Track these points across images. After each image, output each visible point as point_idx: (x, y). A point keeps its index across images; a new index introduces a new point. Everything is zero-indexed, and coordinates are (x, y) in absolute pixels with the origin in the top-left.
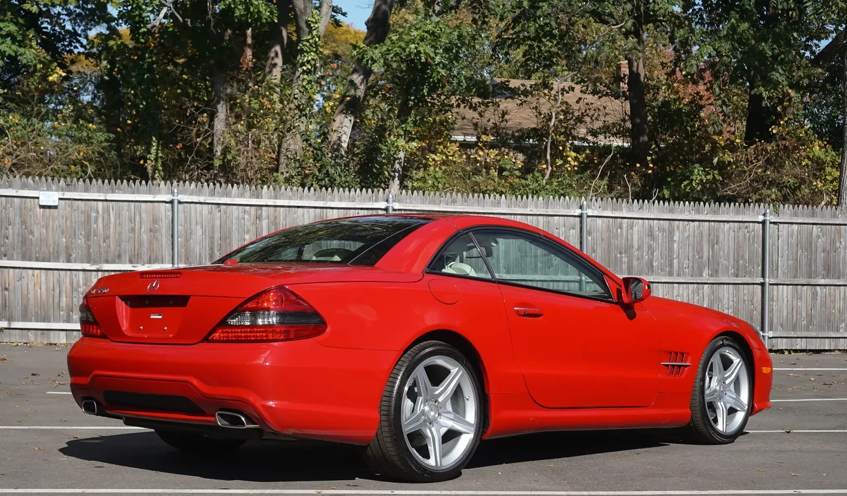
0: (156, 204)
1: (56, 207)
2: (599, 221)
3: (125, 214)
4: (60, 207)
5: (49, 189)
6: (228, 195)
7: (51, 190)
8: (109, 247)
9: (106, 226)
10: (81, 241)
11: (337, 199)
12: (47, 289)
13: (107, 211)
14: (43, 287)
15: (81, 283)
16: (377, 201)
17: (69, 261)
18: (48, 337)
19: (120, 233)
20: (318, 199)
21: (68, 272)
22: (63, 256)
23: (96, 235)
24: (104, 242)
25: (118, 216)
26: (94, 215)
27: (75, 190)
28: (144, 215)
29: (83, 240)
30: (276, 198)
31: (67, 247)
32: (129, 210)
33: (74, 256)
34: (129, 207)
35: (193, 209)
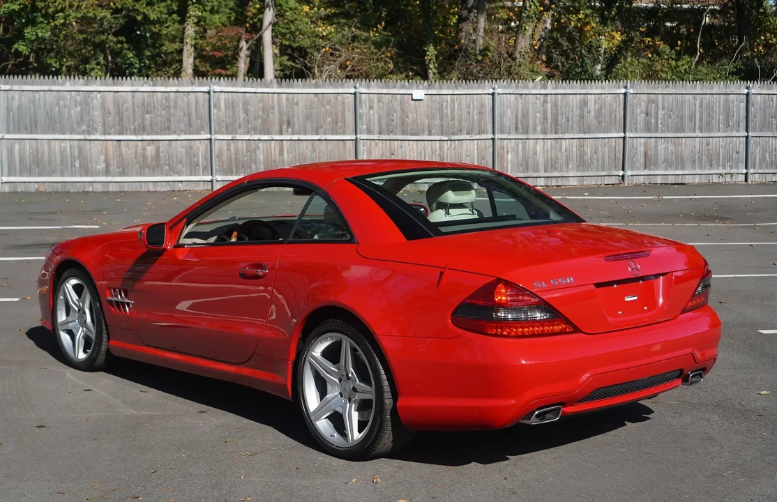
0: (483, 95)
1: (421, 100)
2: (759, 97)
3: (464, 103)
4: (425, 101)
5: (418, 88)
6: (527, 87)
7: (419, 89)
8: (454, 124)
9: (453, 111)
10: (438, 122)
11: (594, 88)
12: (417, 153)
13: (453, 101)
14: (415, 152)
15: (438, 148)
16: (619, 88)
17: (430, 134)
18: (418, 187)
19: (461, 116)
20: (581, 88)
21: (430, 142)
22: (426, 133)
23: (447, 116)
24: (452, 121)
25: (460, 104)
26: (445, 104)
27: (434, 88)
28: (475, 103)
29: (439, 121)
30: (556, 88)
31: (429, 126)
32: (466, 100)
33: (433, 131)
34: (466, 98)
35: (505, 98)
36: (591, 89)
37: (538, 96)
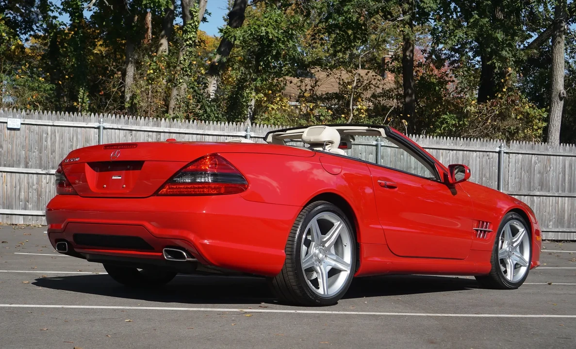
0: (88, 129)
1: (18, 129)
2: (389, 149)
3: (67, 135)
4: (21, 129)
5: (14, 117)
6: (137, 124)
7: (16, 118)
8: (55, 158)
9: (53, 143)
10: (36, 154)
11: (212, 128)
12: (11, 186)
13: (54, 133)
14: (9, 185)
15: (35, 183)
16: (239, 131)
17: (26, 167)
18: (11, 219)
19: (63, 149)
20: (198, 128)
21: (26, 175)
22: (22, 165)
23: (46, 147)
24: (52, 154)
25: (62, 137)
26: (45, 135)
27: (32, 118)
28: (79, 137)
29: (37, 153)
30: (170, 127)
31: (26, 158)
32: (69, 133)
33: (30, 163)
34: (69, 131)
35: (113, 133)
36: (209, 129)
37: (150, 133)
